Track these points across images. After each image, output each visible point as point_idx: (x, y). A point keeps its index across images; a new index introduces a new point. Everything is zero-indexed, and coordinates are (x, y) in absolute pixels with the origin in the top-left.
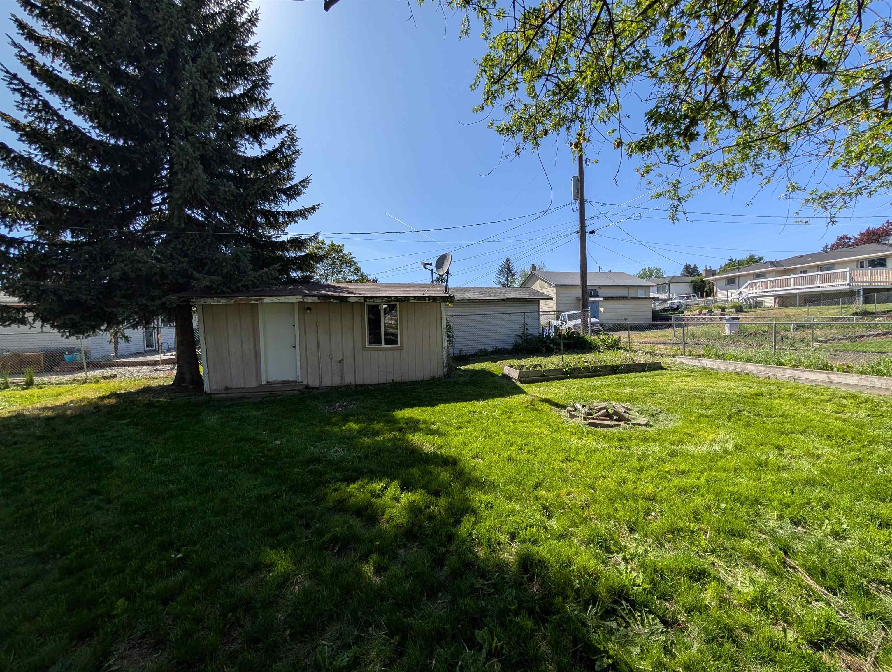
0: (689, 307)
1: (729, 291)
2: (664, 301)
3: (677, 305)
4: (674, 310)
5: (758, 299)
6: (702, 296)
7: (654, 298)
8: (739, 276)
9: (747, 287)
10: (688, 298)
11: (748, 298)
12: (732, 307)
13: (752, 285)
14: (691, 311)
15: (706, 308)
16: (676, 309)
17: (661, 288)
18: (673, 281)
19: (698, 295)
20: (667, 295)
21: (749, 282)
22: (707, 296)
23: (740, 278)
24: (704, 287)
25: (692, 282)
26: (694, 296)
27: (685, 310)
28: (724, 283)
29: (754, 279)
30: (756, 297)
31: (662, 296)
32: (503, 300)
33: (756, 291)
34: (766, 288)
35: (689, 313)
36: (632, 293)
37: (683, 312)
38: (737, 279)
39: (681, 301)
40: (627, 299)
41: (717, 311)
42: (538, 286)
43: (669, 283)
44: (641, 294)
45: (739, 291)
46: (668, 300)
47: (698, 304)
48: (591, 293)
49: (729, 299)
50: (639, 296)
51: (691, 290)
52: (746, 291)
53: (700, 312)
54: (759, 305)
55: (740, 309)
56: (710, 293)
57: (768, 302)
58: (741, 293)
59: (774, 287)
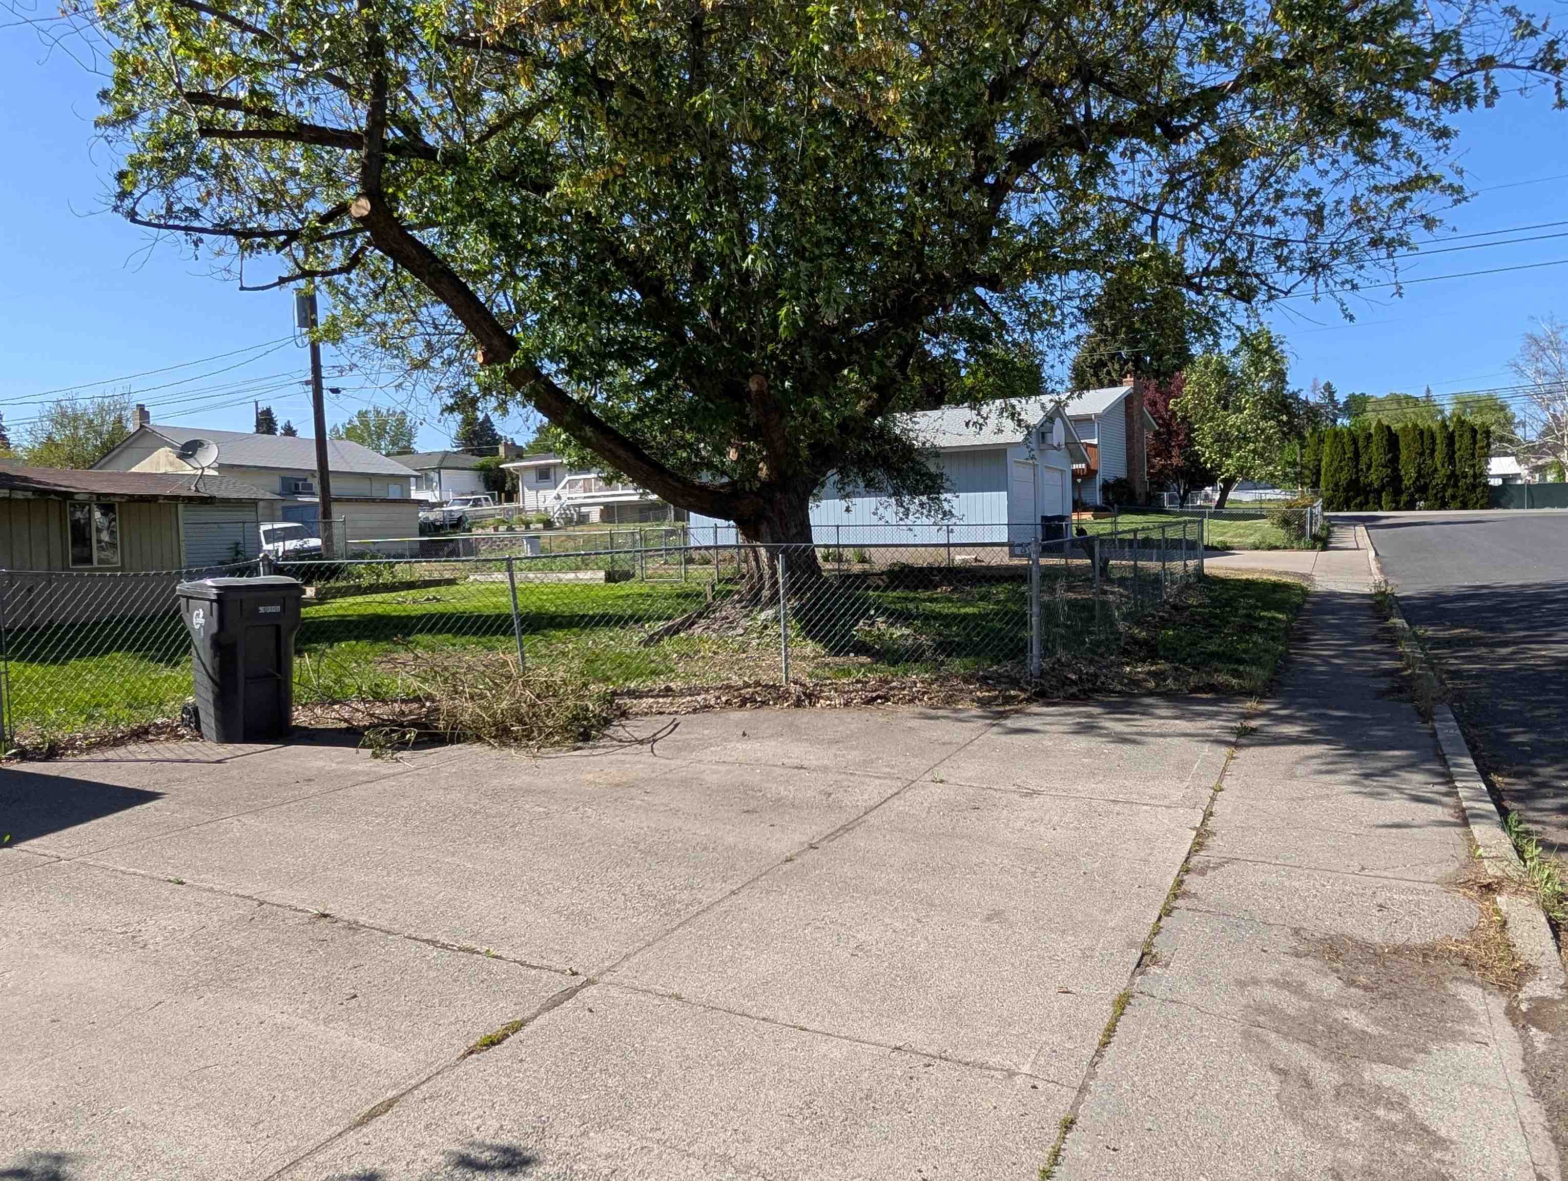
0: (479, 521)
1: (542, 493)
2: (433, 506)
3: (457, 515)
4: (452, 526)
5: (583, 509)
6: (500, 502)
7: (419, 502)
8: (554, 466)
9: (564, 487)
10: (476, 503)
11: (568, 506)
12: (539, 522)
13: (572, 484)
14: (483, 528)
15: (506, 523)
16: (458, 524)
17: (423, 479)
18: (445, 464)
19: (493, 496)
20: (437, 493)
21: (568, 478)
22: (510, 499)
23: (558, 470)
24: (504, 483)
25: (482, 468)
26: (486, 499)
27: (472, 524)
28: (532, 476)
29: (576, 474)
30: (580, 506)
31: (430, 496)
33: (578, 496)
34: (590, 491)
35: (480, 531)
36: (378, 492)
37: (470, 530)
38: (552, 470)
39: (467, 508)
40: (373, 501)
41: (519, 529)
42: (163, 460)
43: (438, 469)
44: (394, 492)
45: (554, 493)
46: (440, 504)
47: (492, 516)
48: (297, 486)
49: (542, 506)
50: (392, 496)
51: (481, 487)
52: (565, 494)
53: (496, 529)
54: (583, 519)
55: (548, 524)
56: (511, 496)
57: (595, 515)
58: (558, 497)
59: (600, 490)
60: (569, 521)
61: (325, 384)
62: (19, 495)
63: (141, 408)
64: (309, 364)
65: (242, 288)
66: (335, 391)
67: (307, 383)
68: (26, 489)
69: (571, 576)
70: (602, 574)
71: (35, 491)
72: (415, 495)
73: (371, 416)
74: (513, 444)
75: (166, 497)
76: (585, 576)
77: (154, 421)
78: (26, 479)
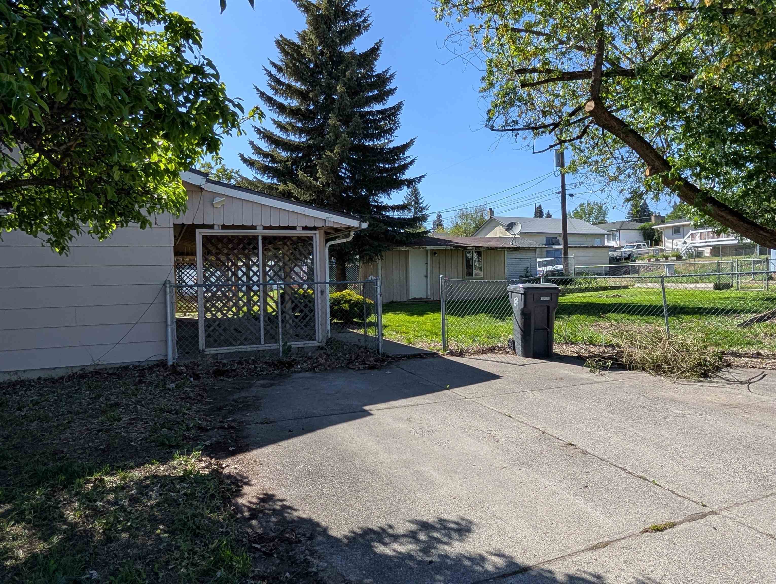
0: (640, 256)
1: (675, 241)
2: (616, 249)
3: (628, 253)
4: (625, 259)
5: (700, 249)
6: (651, 245)
7: (610, 247)
8: (683, 226)
9: (689, 237)
10: (639, 247)
11: (691, 248)
12: (673, 256)
13: (693, 235)
14: (642, 259)
15: (654, 257)
16: (628, 258)
17: (611, 235)
18: (622, 228)
19: (648, 244)
20: (618, 242)
21: (691, 232)
22: (657, 244)
23: (685, 228)
24: (654, 235)
25: (642, 229)
26: (644, 245)
27: (636, 258)
28: (670, 231)
30: (698, 247)
31: (613, 244)
33: (697, 242)
34: (705, 239)
35: (640, 261)
36: (590, 241)
37: (635, 261)
38: (682, 229)
39: (633, 250)
40: (587, 247)
41: (662, 260)
42: (498, 232)
43: (619, 231)
44: (597, 242)
45: (683, 240)
46: (620, 248)
47: (648, 253)
48: (552, 241)
49: (675, 248)
50: (597, 244)
51: (641, 238)
52: (689, 241)
53: (649, 260)
54: (699, 255)
55: (679, 258)
56: (657, 242)
57: (707, 252)
58: (685, 243)
59: (711, 238)
60: (691, 256)
61: (567, 192)
62: (449, 248)
63: (491, 209)
64: (560, 184)
65: (534, 153)
66: (572, 195)
67: (559, 193)
68: (451, 245)
69: (692, 286)
70: (711, 285)
71: (455, 246)
72: (607, 244)
73: (586, 205)
74: (659, 216)
75: (500, 248)
76: (701, 286)
77: (495, 215)
78: (451, 241)
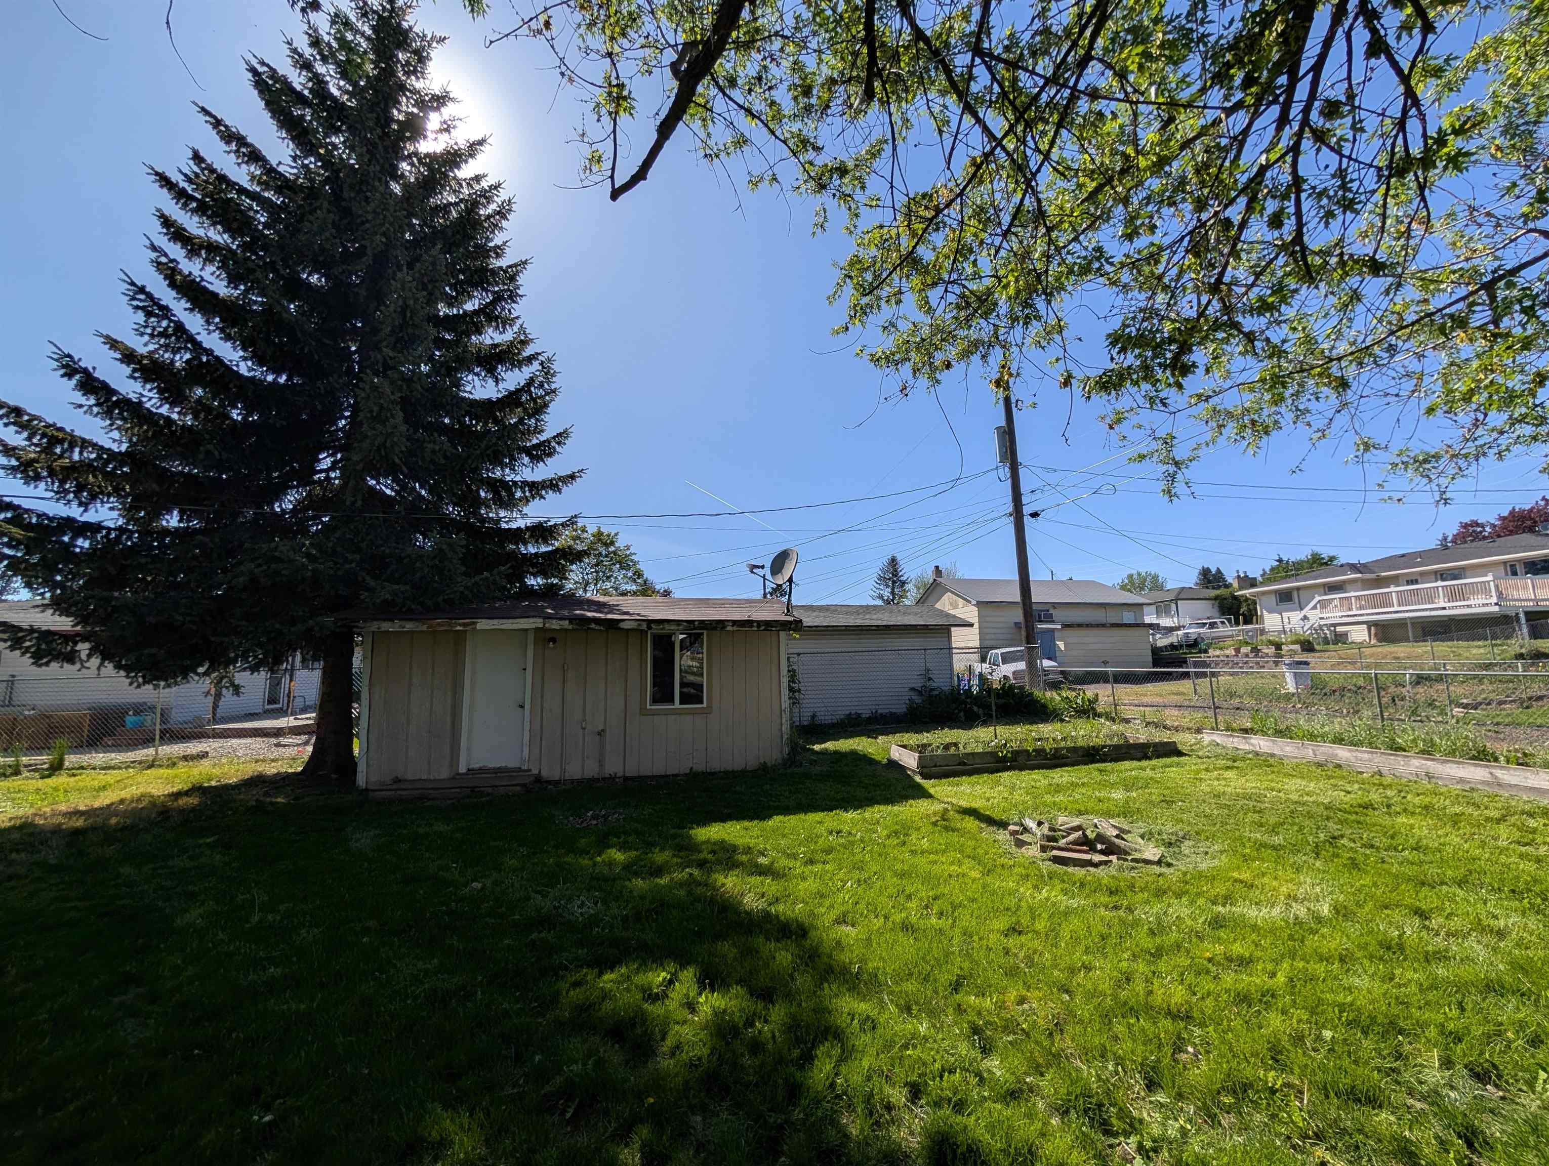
0: (1216, 641)
1: (1285, 615)
2: (1171, 630)
3: (1194, 637)
4: (1189, 646)
5: (1339, 629)
6: (1237, 623)
7: (1151, 626)
8: (1298, 589)
9: (1314, 608)
10: (1212, 625)
11: (1321, 626)
12: (1293, 643)
13: (1324, 605)
14: (1221, 649)
15: (1247, 643)
16: (1194, 645)
17: (1162, 608)
18: (1182, 596)
19: (1229, 621)
20: (1175, 619)
21: (1318, 598)
22: (1247, 621)
23: (1303, 592)
24: (1239, 608)
25: (1216, 598)
26: (1223, 623)
27: (1209, 645)
28: (1273, 599)
29: (1326, 594)
30: (1335, 625)
31: (1165, 622)
32: (887, 627)
33: (1334, 615)
34: (1350, 609)
35: (1218, 652)
36: (1113, 617)
37: (1206, 651)
38: (1295, 594)
39: (1202, 630)
40: (1104, 626)
41: (1266, 649)
42: (946, 604)
43: (1176, 600)
44: (1129, 617)
45: (1301, 614)
46: (1178, 628)
47: (1232, 636)
48: (1040, 616)
49: (1288, 627)
50: (1126, 621)
51: (1215, 612)
52: (1315, 615)
53: (1237, 651)
54: (1341, 639)
55: (1308, 645)
56: (1250, 617)
57: (1360, 634)
58: (1305, 618)
59: (1361, 608)
60: (1323, 642)
74: (1245, 575)
